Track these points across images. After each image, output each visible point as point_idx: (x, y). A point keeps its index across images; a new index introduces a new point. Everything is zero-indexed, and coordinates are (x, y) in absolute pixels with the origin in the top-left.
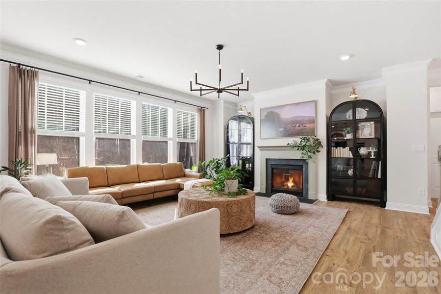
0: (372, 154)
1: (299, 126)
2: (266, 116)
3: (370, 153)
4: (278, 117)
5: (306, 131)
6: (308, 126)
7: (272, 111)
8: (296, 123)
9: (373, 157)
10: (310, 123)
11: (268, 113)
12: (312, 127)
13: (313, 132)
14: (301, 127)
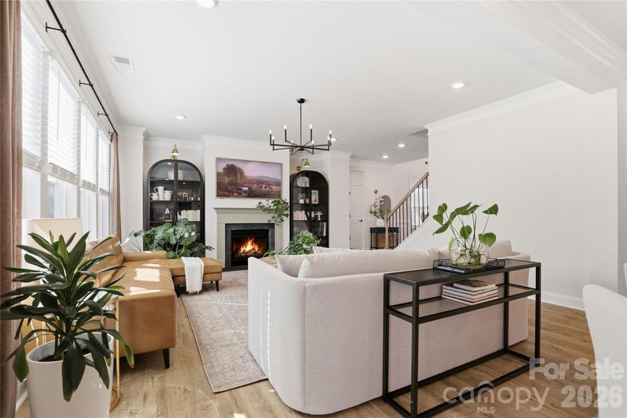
0: (319, 217)
1: (266, 187)
2: (224, 169)
3: (316, 216)
4: (241, 173)
5: (273, 193)
6: (275, 188)
7: (232, 165)
8: (263, 183)
9: (319, 219)
10: (277, 185)
11: (228, 165)
12: (278, 190)
13: (279, 195)
14: (268, 189)
